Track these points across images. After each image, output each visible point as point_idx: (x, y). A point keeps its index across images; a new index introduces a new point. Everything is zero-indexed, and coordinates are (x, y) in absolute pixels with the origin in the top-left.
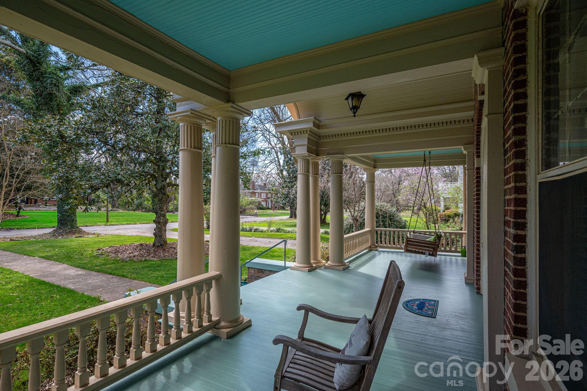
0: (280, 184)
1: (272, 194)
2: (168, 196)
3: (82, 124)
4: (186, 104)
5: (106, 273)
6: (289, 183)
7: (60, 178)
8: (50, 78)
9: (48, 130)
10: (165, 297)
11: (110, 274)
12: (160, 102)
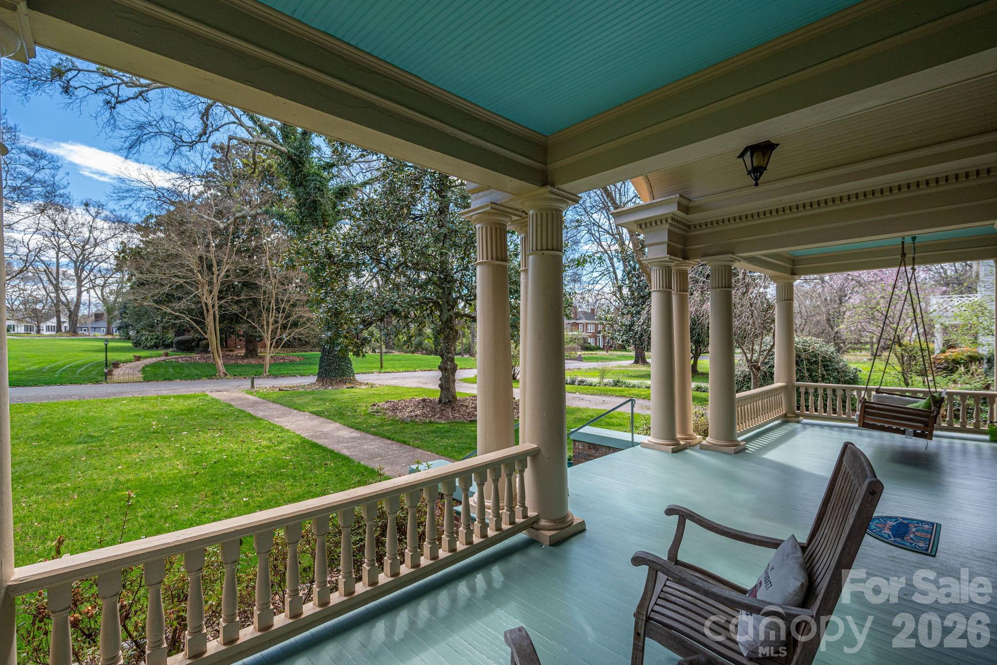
0: (617, 309)
1: (604, 326)
2: (457, 332)
3: (351, 238)
4: (484, 196)
5: (384, 437)
6: (633, 307)
7: (329, 310)
8: (313, 180)
9: (315, 248)
10: (465, 475)
11: (389, 439)
12: (444, 197)
